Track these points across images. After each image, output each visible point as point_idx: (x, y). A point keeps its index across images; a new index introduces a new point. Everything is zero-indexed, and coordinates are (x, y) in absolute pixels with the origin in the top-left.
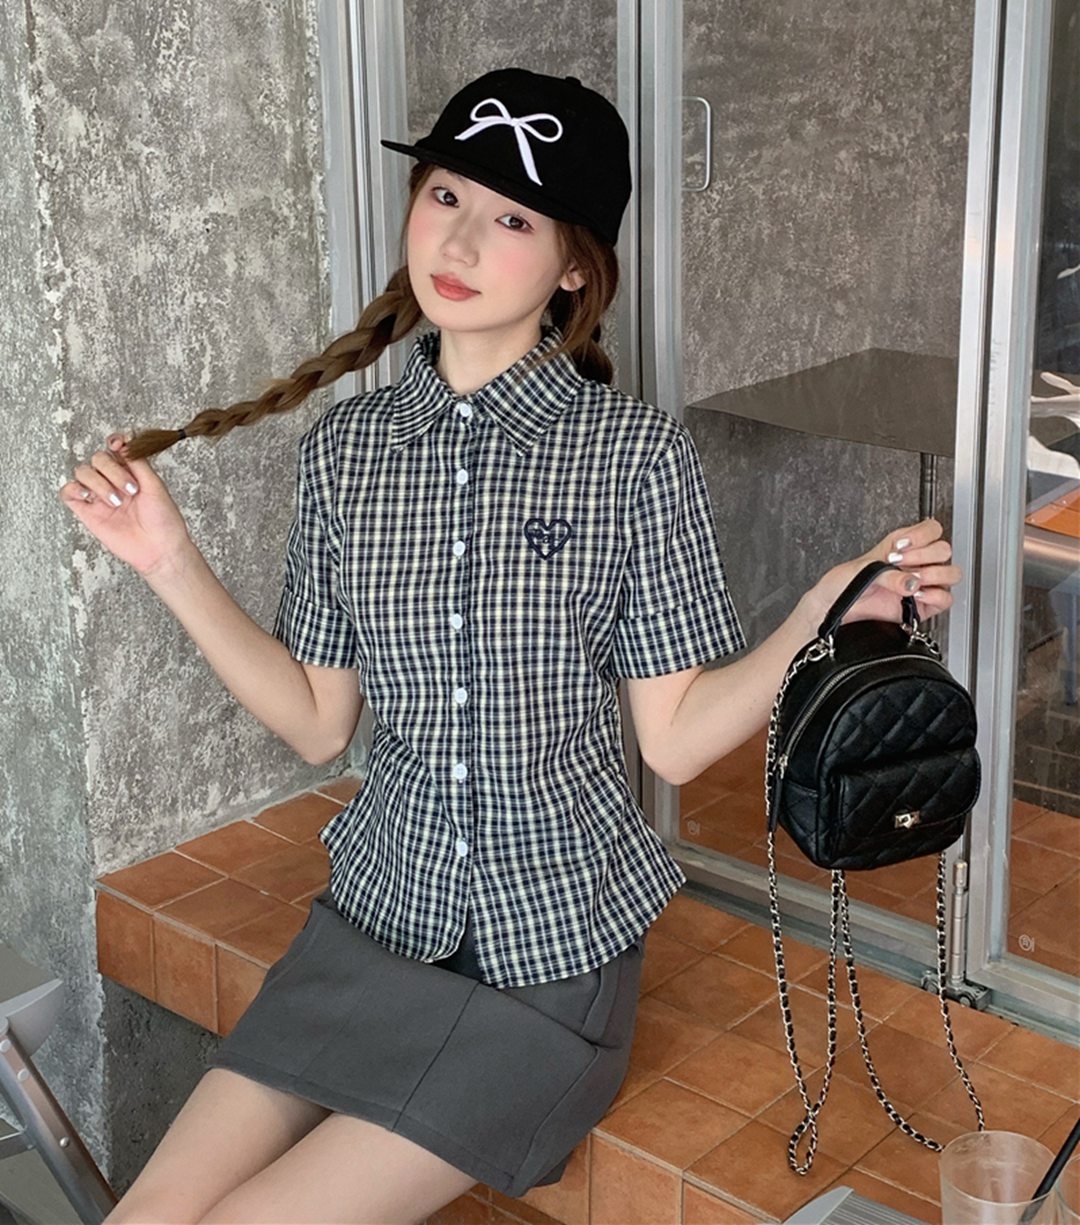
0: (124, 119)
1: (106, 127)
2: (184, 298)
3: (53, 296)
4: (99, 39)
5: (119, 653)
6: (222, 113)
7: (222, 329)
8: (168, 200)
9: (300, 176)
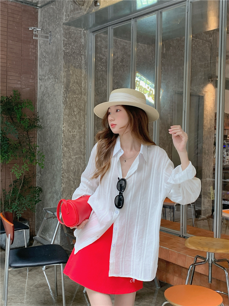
0: (69, 149)
1: (68, 149)
2: (73, 164)
3: (62, 162)
4: (68, 142)
5: (65, 193)
6: (78, 149)
7: (76, 167)
8: (72, 156)
9: (84, 155)
